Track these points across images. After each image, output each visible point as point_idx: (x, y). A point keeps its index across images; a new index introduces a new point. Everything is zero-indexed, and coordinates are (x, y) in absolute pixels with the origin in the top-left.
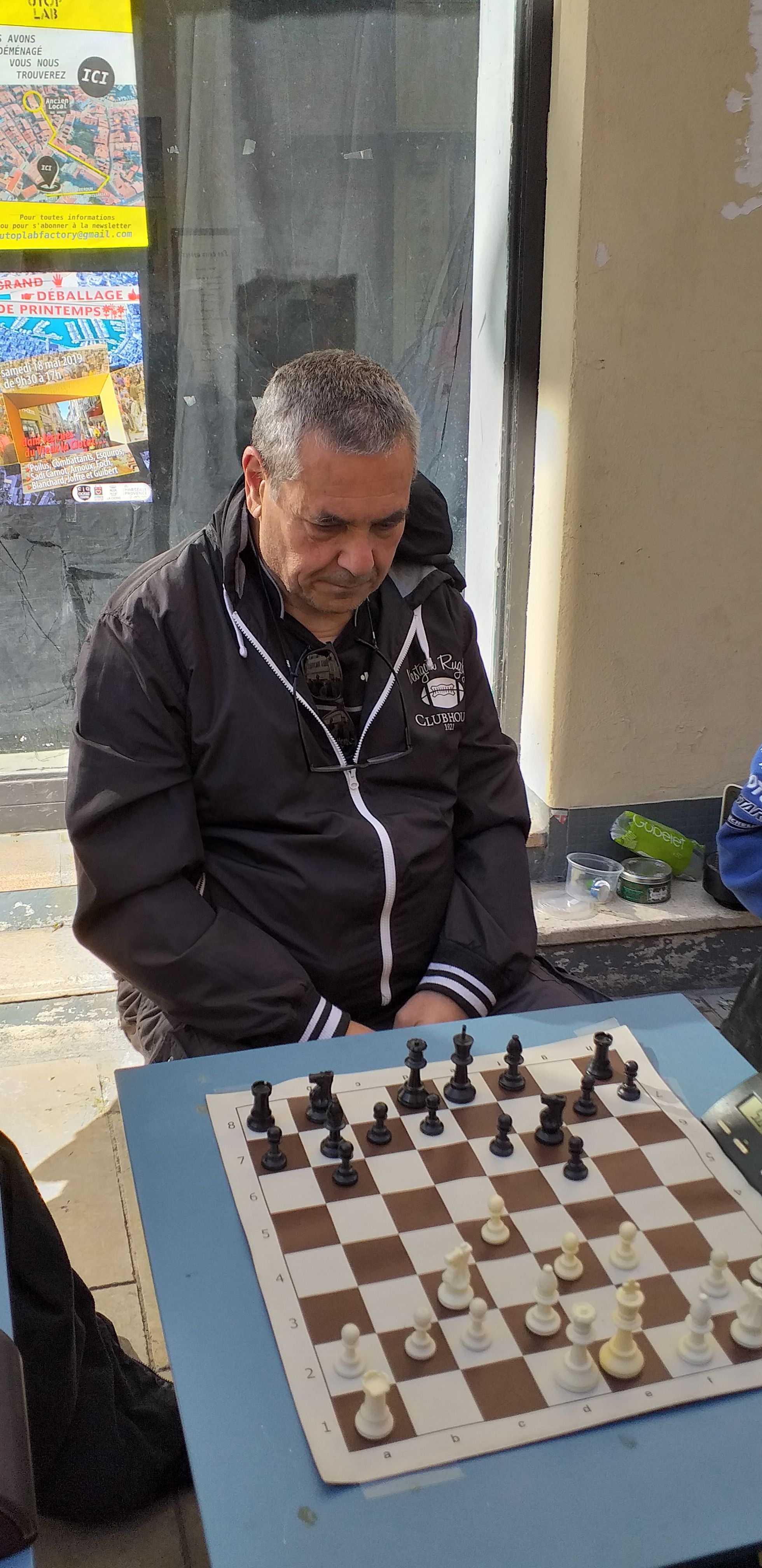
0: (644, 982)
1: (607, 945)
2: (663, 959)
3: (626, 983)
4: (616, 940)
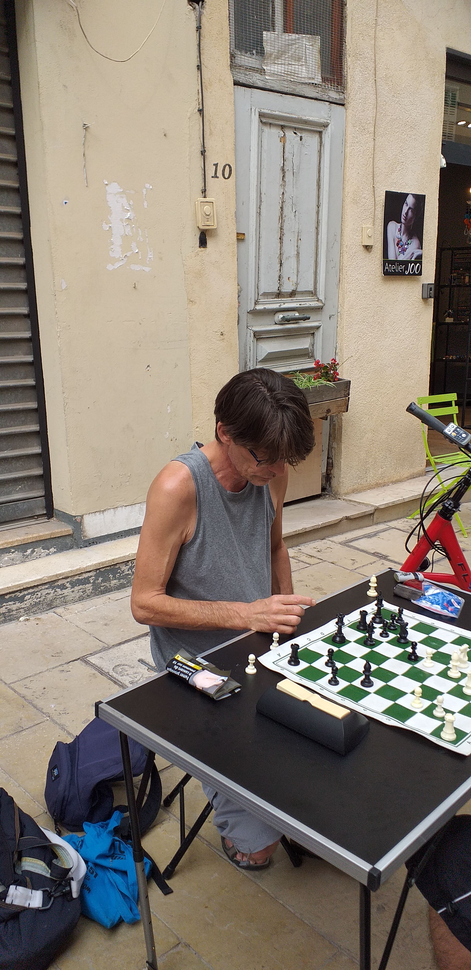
0: (125, 582)
1: (109, 568)
2: (132, 570)
3: (118, 584)
4: (112, 565)
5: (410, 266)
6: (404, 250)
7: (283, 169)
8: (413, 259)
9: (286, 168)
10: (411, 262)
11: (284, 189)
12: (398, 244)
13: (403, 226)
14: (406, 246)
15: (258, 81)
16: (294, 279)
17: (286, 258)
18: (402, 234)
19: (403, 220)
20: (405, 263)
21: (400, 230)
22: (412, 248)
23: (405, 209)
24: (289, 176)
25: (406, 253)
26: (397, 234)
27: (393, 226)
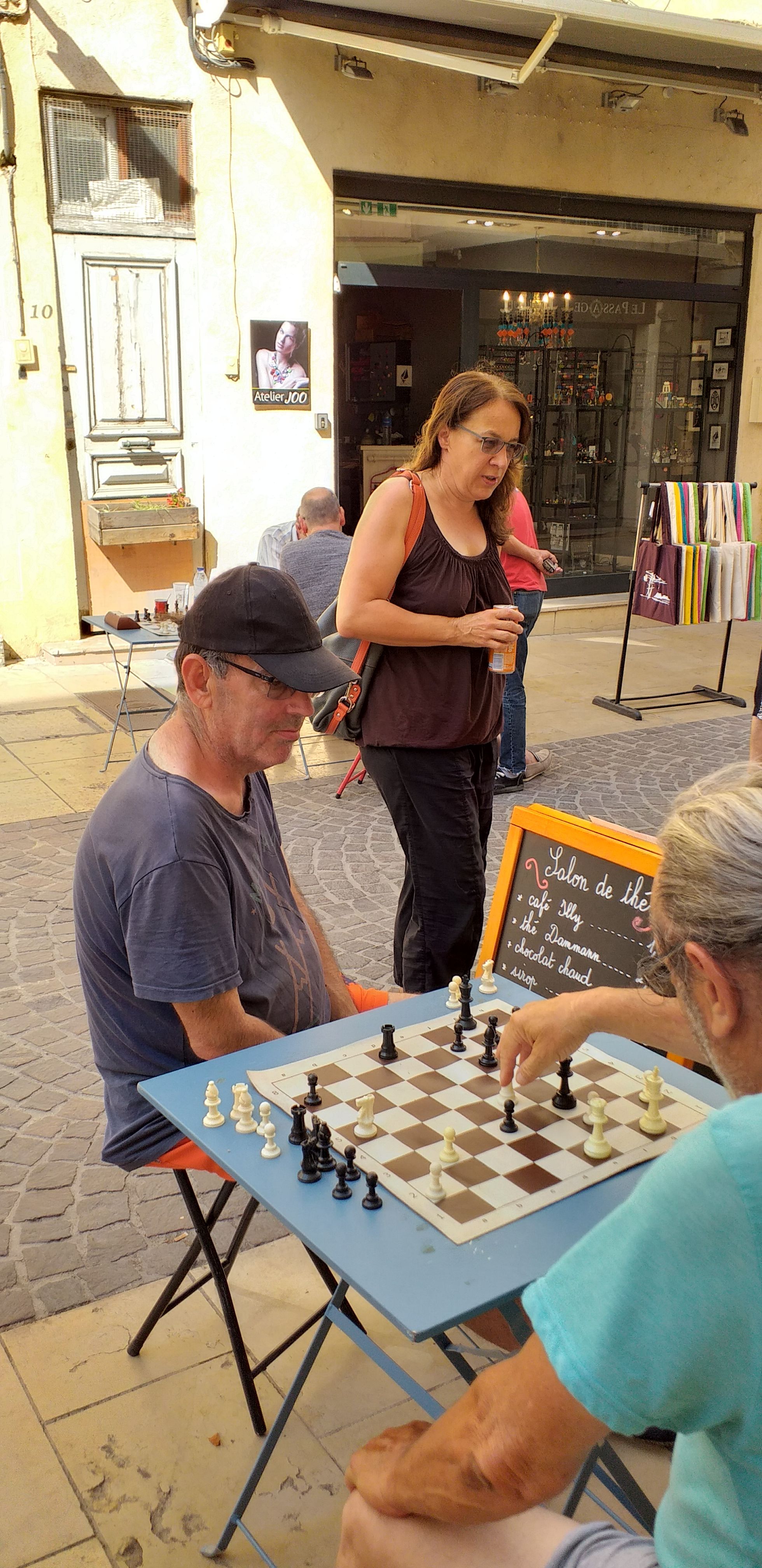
5: (292, 396)
6: (282, 379)
7: (117, 305)
8: (295, 388)
9: (120, 304)
10: (293, 391)
11: (119, 324)
12: (272, 373)
13: (278, 354)
14: (284, 375)
15: (85, 227)
16: (139, 406)
17: (128, 387)
18: (277, 362)
19: (277, 348)
20: (286, 393)
21: (274, 358)
22: (294, 377)
23: (280, 337)
24: (124, 311)
25: (284, 382)
26: (271, 362)
27: (264, 355)
